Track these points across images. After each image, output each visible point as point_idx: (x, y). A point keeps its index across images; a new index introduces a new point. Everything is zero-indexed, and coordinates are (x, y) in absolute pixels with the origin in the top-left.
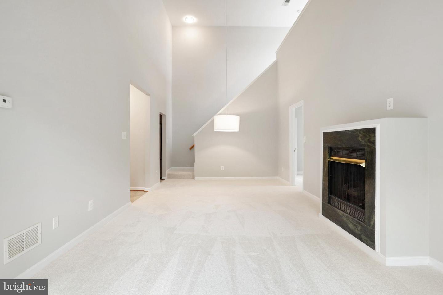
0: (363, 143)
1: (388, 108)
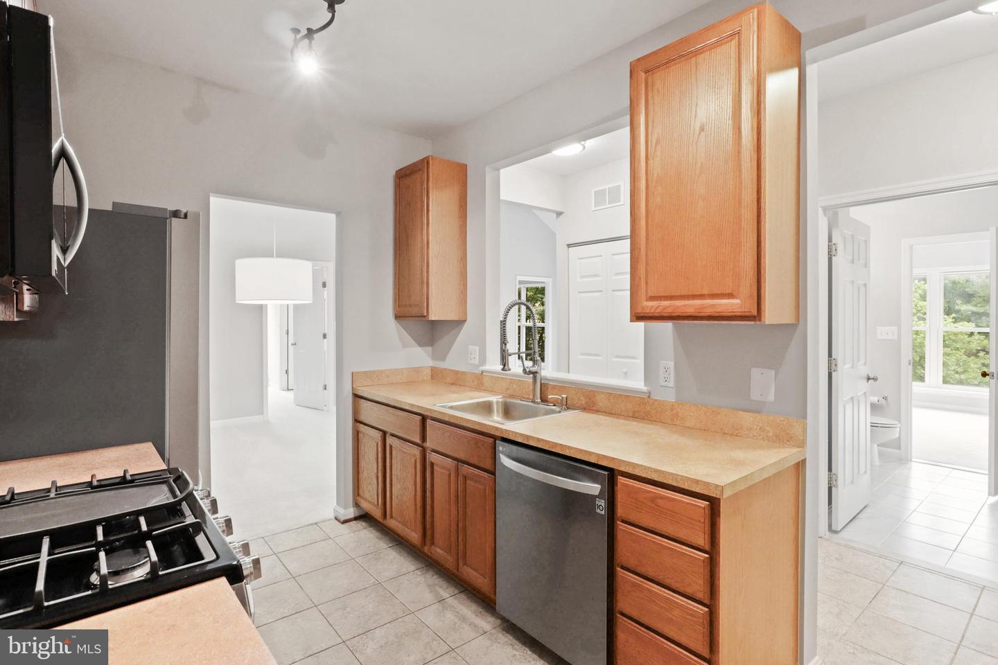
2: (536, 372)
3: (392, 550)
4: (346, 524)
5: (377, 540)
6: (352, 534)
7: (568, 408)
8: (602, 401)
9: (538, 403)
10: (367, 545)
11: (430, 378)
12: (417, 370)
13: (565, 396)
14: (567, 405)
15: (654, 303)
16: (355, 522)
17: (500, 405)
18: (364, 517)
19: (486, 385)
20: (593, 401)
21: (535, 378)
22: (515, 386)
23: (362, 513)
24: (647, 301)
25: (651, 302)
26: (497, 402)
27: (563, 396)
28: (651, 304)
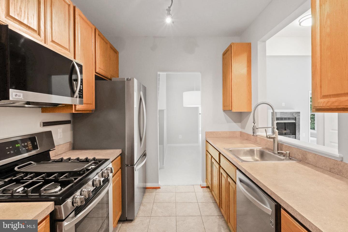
0: (295, 116)
1: (283, 105)
2: (275, 138)
3: (213, 204)
4: (203, 188)
5: (210, 198)
6: (202, 193)
7: (290, 159)
8: (310, 158)
9: (275, 153)
10: (205, 199)
11: (240, 136)
12: (234, 132)
13: (289, 152)
14: (290, 157)
15: (326, 100)
16: (206, 188)
17: (258, 151)
18: (208, 187)
19: (258, 141)
20: (305, 157)
21: (274, 141)
22: (269, 143)
23: (207, 186)
24: (321, 98)
25: (324, 99)
26: (257, 150)
27: (287, 152)
28: (322, 100)
